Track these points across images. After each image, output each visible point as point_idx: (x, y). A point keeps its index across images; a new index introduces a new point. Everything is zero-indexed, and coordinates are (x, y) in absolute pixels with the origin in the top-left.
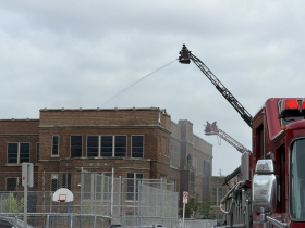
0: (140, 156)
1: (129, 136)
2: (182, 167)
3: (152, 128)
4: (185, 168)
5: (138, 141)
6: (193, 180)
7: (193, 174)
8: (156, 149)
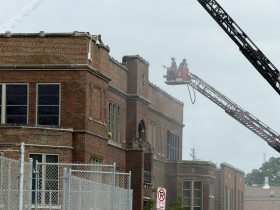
0: (54, 122)
1: (33, 85)
2: (129, 144)
3: (75, 71)
4: (135, 146)
5: (49, 95)
6: (148, 167)
7: (149, 156)
8: (82, 110)
